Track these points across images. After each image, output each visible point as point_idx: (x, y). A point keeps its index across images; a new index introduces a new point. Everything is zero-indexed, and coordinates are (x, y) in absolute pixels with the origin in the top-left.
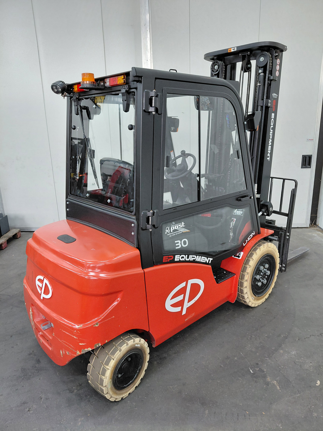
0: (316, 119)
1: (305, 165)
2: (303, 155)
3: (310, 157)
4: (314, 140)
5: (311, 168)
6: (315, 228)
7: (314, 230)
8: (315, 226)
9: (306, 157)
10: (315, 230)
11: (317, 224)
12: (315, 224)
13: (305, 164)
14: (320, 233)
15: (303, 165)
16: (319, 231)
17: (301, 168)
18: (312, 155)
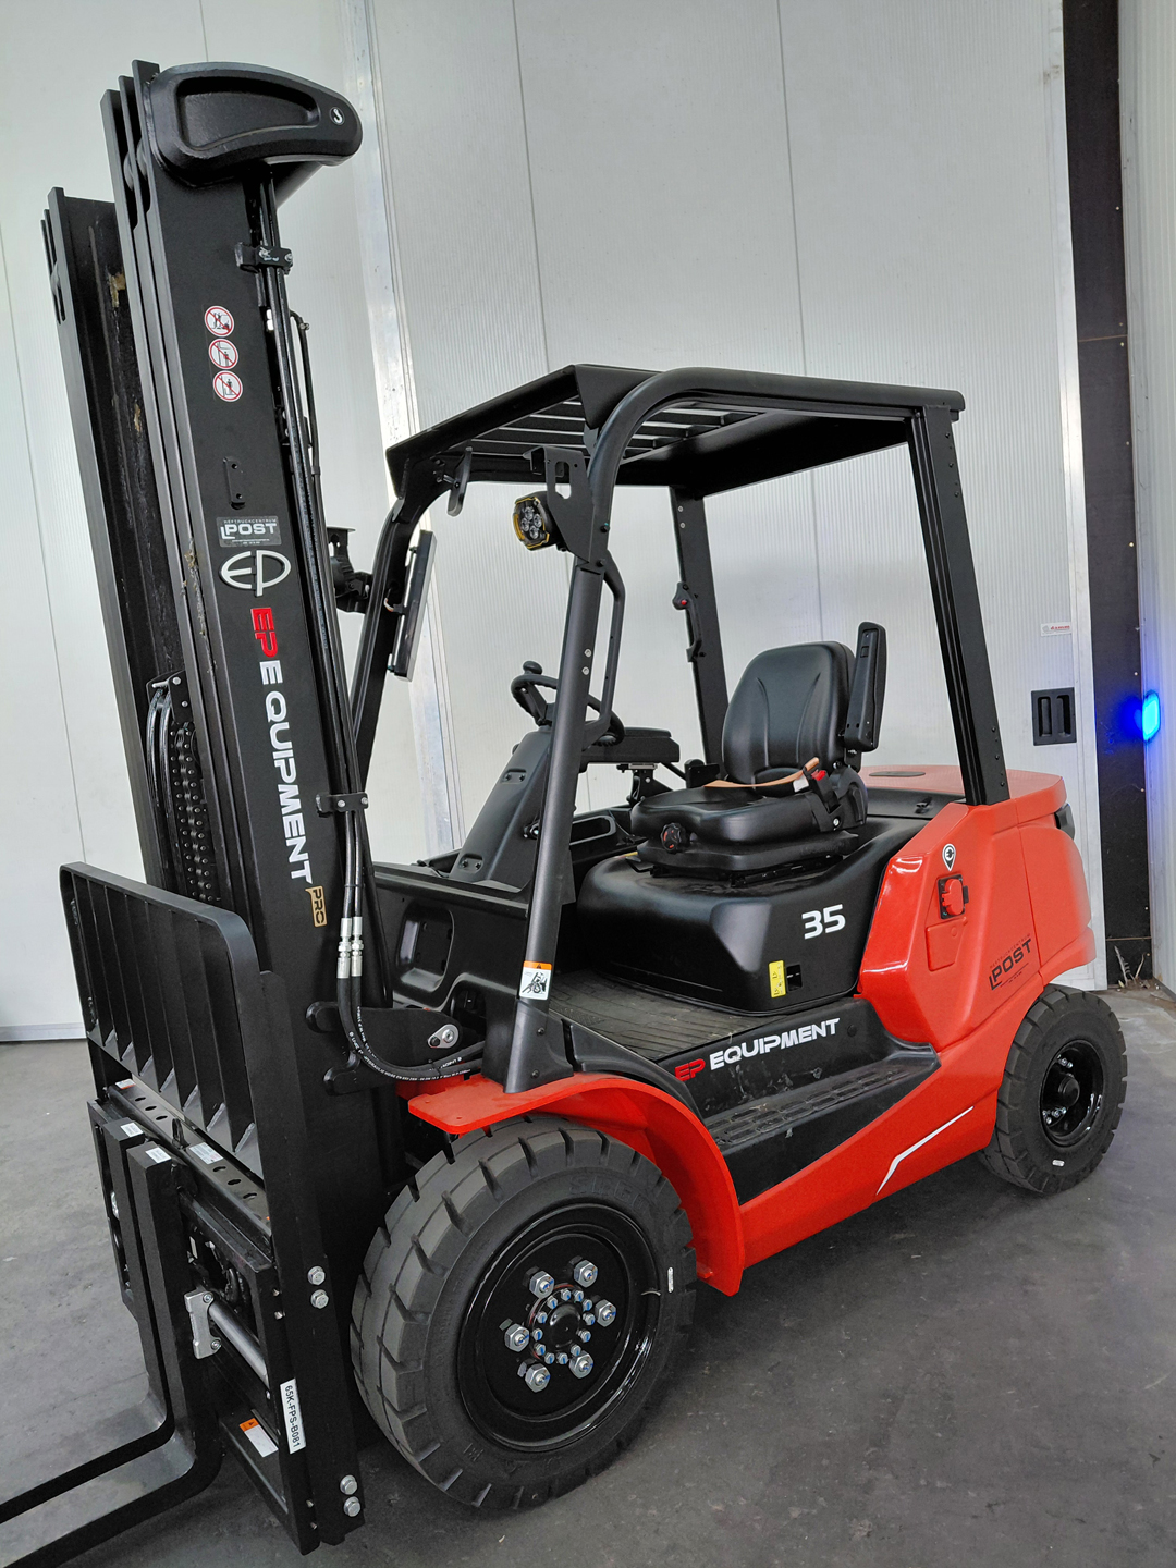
0: (1070, 546)
1: (1050, 733)
2: (1033, 693)
3: (1066, 698)
4: (1073, 627)
5: (1075, 741)
6: (1146, 994)
7: (1138, 999)
8: (1146, 983)
9: (1048, 698)
10: (1144, 1000)
11: (1156, 976)
12: (1147, 974)
13: (1050, 726)
14: (1162, 1013)
15: (1041, 732)
16: (1161, 1003)
17: (1035, 744)
18: (1073, 689)
